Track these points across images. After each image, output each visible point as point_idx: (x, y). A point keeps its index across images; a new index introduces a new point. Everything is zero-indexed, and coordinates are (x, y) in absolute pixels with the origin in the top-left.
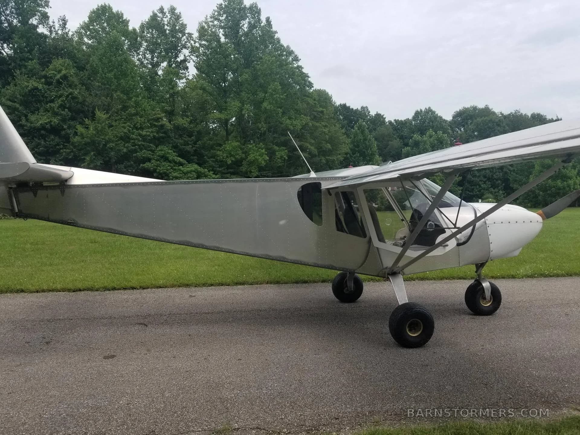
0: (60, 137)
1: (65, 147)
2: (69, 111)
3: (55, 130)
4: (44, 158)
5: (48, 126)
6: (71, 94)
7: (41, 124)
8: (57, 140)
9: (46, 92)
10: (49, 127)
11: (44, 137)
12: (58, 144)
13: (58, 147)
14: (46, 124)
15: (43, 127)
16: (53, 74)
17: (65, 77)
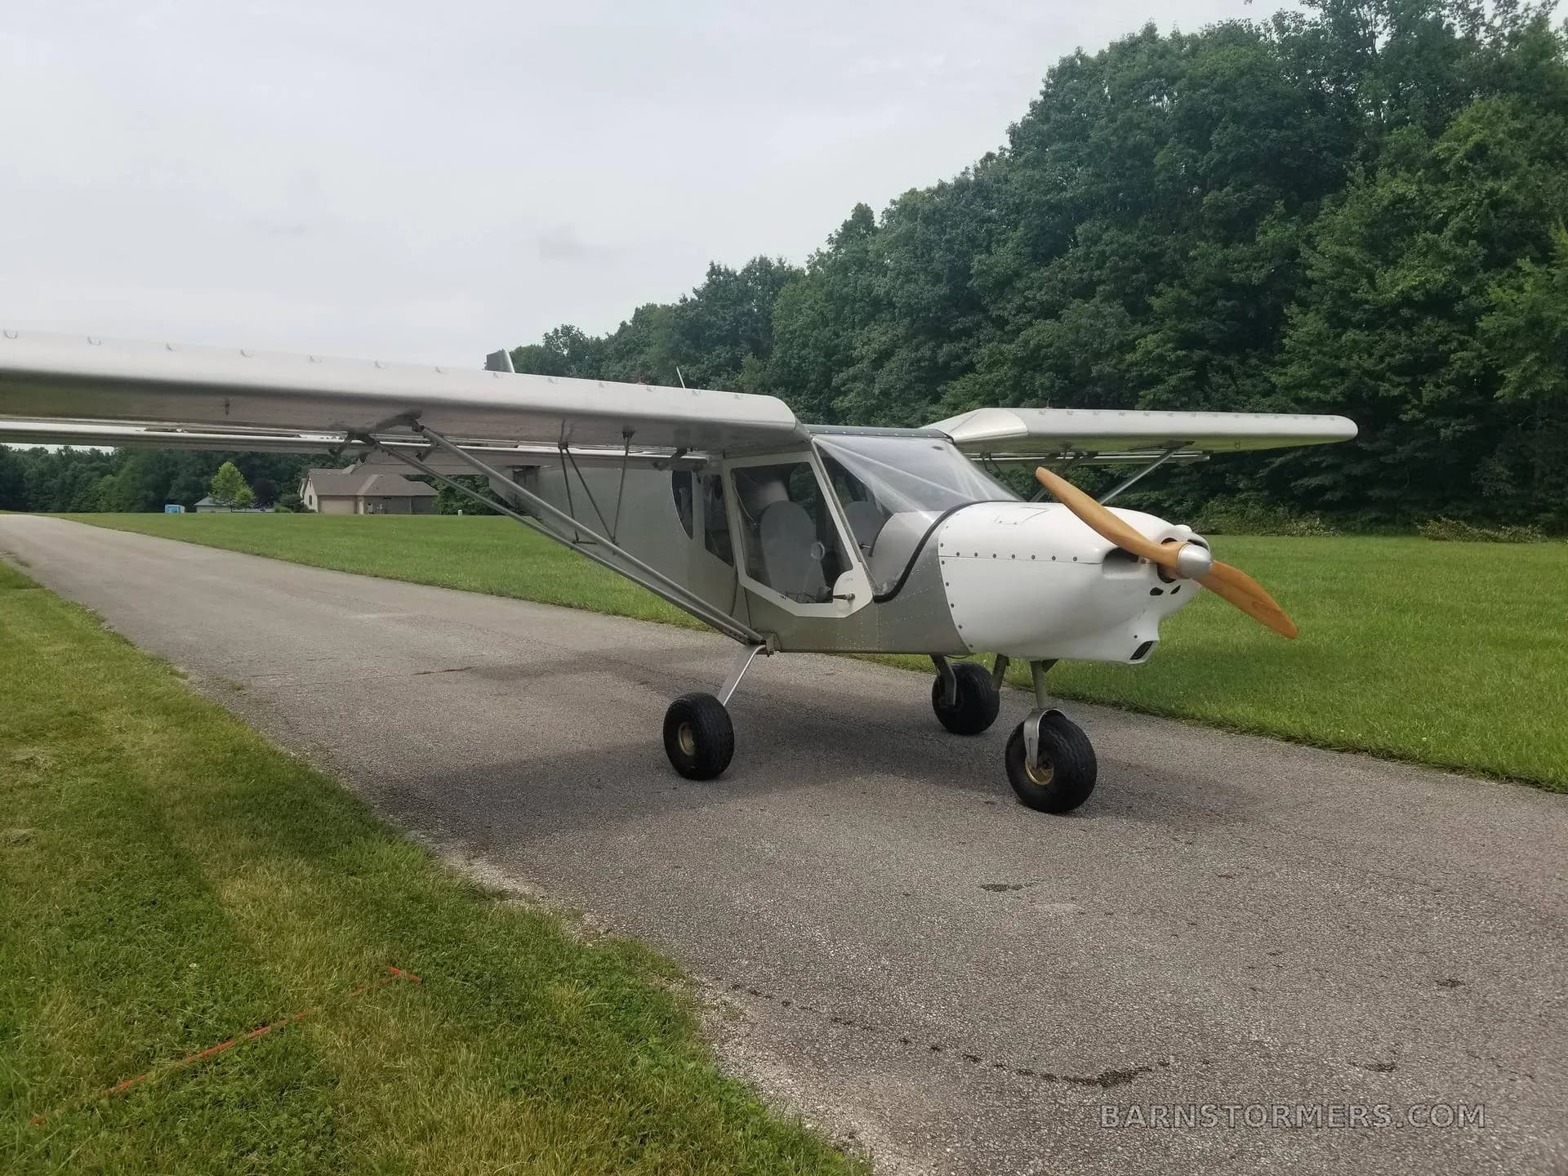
0: (1452, 318)
1: (1463, 346)
2: (1479, 243)
3: (1438, 303)
4: (1408, 379)
5: (1418, 296)
6: (1491, 193)
7: (1402, 292)
8: (1443, 328)
9: (1429, 203)
10: (1422, 298)
11: (1408, 325)
12: (1444, 340)
13: (1441, 348)
14: (1414, 288)
15: (1406, 300)
16: (1449, 149)
17: (1480, 151)
